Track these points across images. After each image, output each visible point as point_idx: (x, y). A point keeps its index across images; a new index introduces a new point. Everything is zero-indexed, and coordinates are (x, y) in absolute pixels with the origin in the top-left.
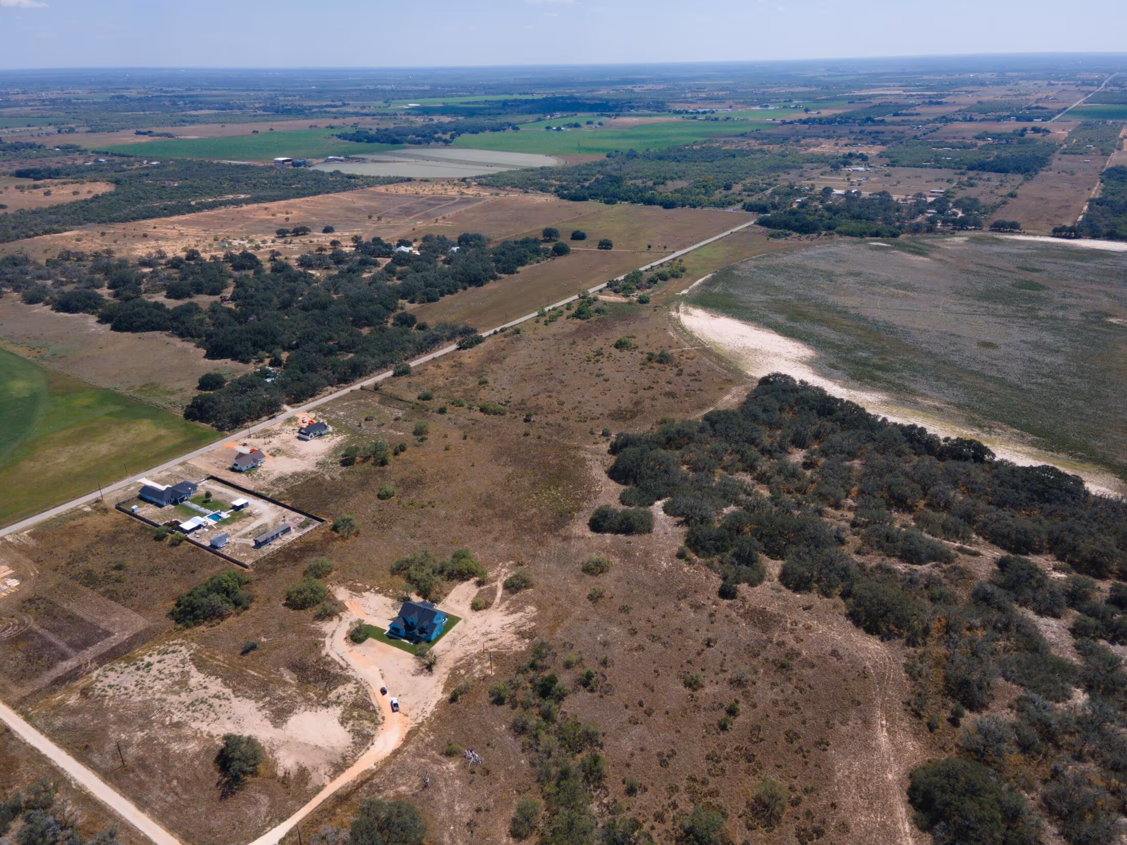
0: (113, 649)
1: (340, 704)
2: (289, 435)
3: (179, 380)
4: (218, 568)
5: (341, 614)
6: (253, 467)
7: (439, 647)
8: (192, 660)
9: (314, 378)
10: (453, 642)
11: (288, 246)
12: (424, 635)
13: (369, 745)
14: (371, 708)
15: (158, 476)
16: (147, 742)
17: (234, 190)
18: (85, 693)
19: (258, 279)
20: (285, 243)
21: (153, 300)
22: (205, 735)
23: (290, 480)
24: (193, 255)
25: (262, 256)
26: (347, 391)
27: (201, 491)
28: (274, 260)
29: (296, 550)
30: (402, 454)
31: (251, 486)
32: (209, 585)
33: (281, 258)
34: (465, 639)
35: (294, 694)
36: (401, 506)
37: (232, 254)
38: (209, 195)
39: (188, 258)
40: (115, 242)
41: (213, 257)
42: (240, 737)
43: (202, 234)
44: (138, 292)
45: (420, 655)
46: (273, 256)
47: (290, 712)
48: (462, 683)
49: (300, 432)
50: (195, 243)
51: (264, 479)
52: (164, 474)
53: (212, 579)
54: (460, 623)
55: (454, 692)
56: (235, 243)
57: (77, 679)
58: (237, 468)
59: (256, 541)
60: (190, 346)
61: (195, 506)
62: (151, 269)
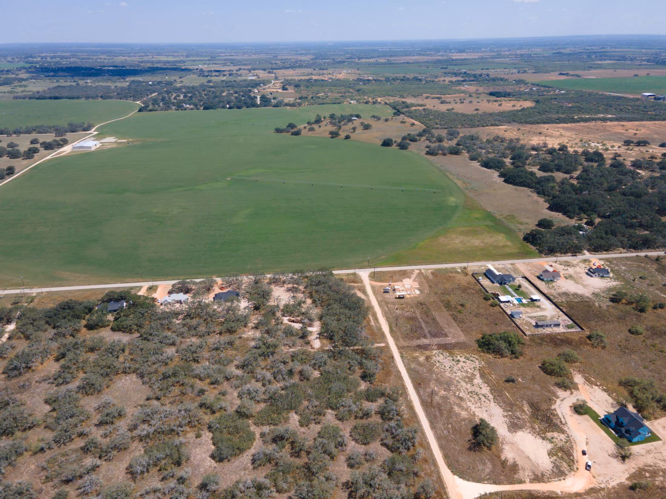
0: (446, 344)
1: (552, 442)
2: (581, 269)
3: (528, 218)
4: (509, 328)
5: (573, 390)
6: (551, 281)
7: (636, 449)
8: (479, 370)
9: (613, 240)
10: (649, 452)
11: (629, 152)
12: (628, 435)
13: (562, 478)
14: (572, 457)
15: (497, 266)
16: (445, 398)
17: (607, 112)
18: (428, 358)
19: (599, 169)
20: (628, 149)
21: (530, 170)
22: (472, 412)
23: (571, 297)
24: (563, 148)
25: (608, 156)
26: (634, 254)
27: (517, 283)
28: (615, 159)
29: (559, 339)
30: (660, 310)
31: (545, 291)
32: (502, 335)
33: (621, 159)
34: (658, 454)
35: (526, 420)
36: (644, 344)
37: (588, 151)
38: (588, 113)
39: (560, 150)
40: (523, 135)
41: (576, 152)
42: (489, 424)
43: (574, 136)
44: (525, 164)
45: (620, 446)
46: (615, 157)
47: (520, 428)
48: (643, 482)
49: (589, 270)
50: (567, 141)
51: (555, 290)
52: (501, 266)
53: (504, 333)
54: (659, 442)
55: (635, 484)
56: (593, 145)
57: (426, 350)
58: (542, 277)
59: (536, 323)
60: (541, 200)
61: (510, 290)
62: (536, 153)
